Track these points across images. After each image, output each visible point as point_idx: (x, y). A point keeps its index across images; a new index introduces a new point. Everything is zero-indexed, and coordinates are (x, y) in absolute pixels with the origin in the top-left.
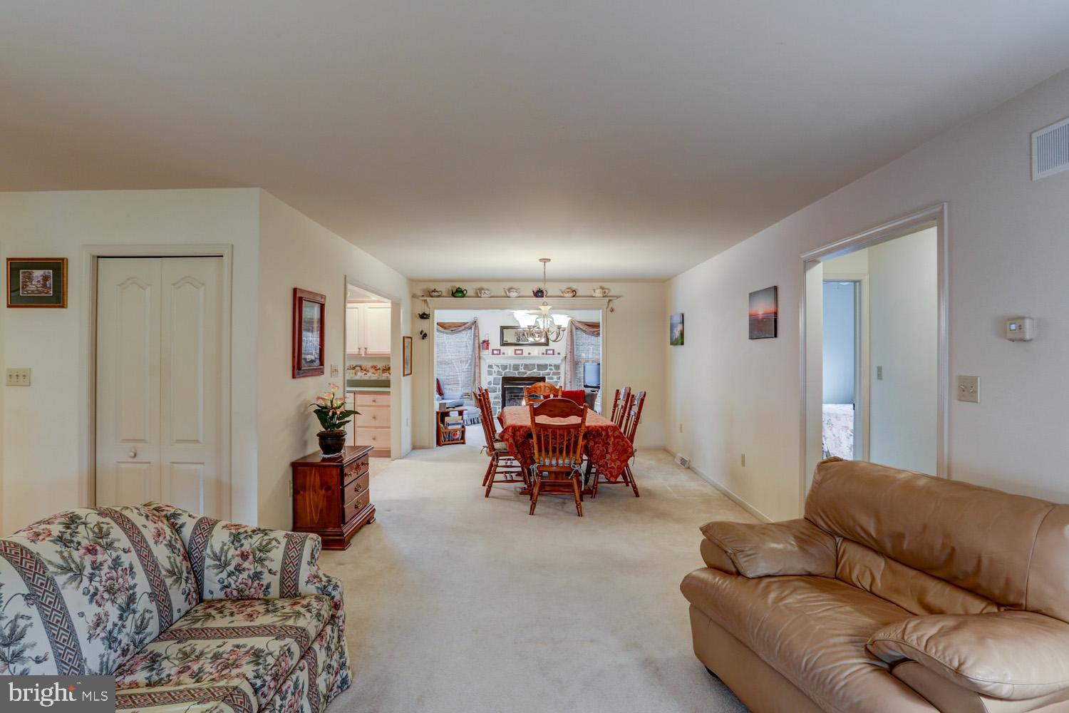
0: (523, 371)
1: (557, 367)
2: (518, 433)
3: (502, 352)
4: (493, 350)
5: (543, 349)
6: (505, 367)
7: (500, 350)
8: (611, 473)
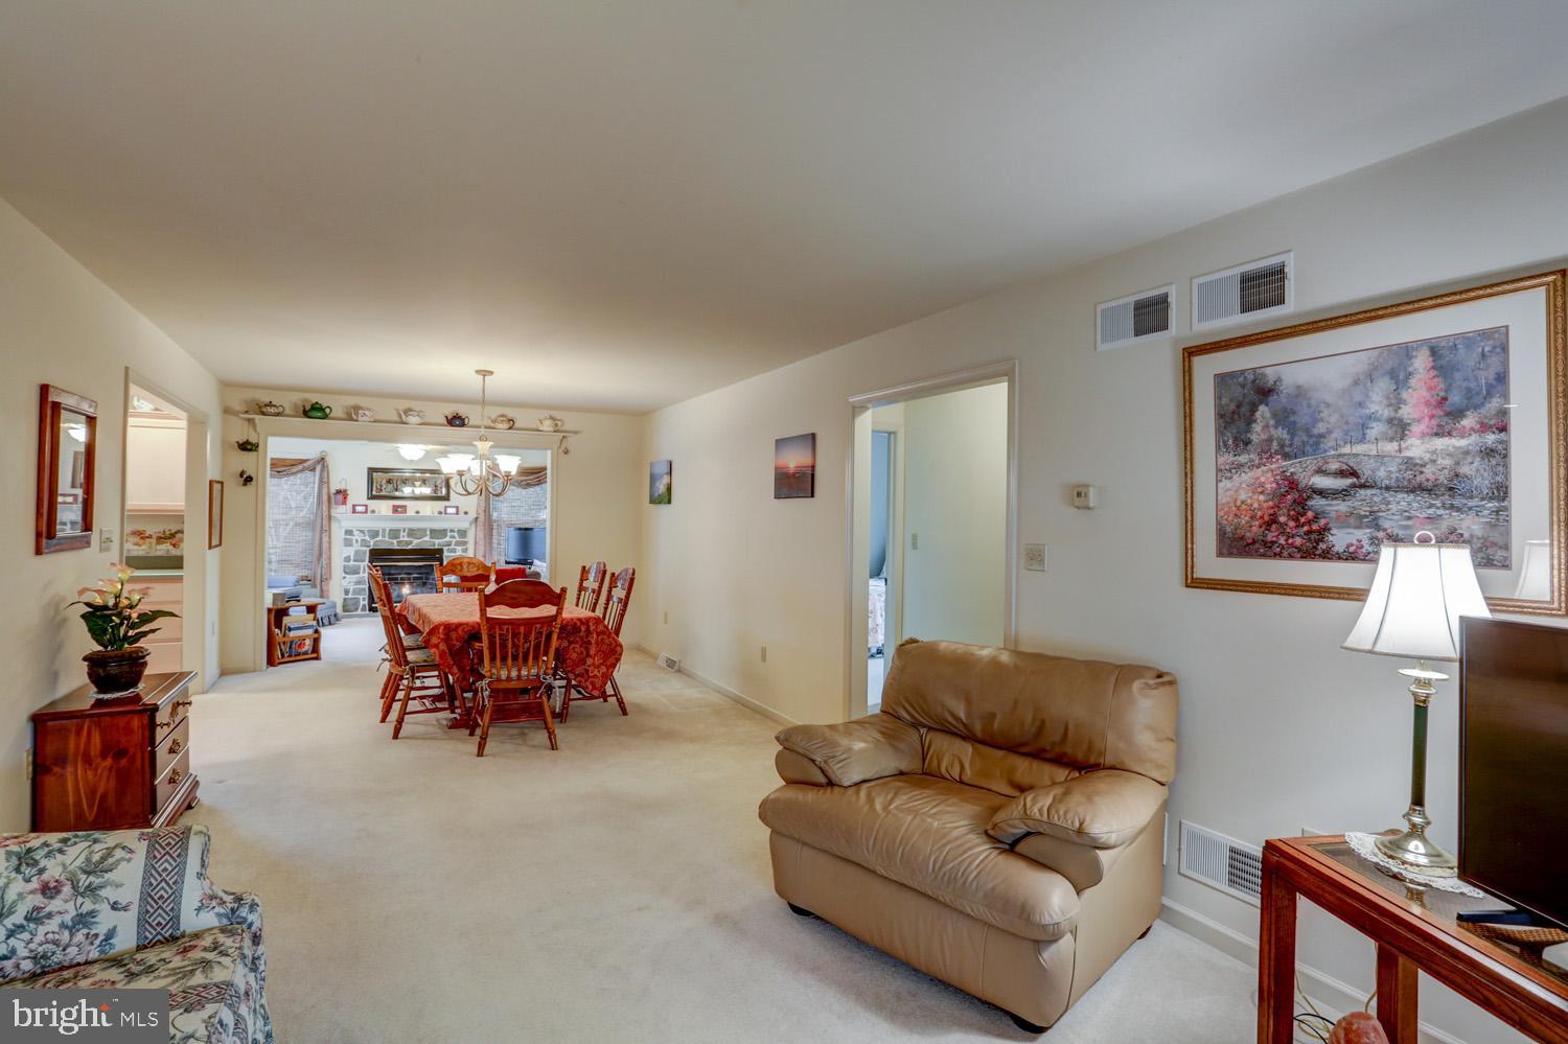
0: (406, 539)
1: (463, 533)
2: (454, 635)
3: (369, 509)
4: (354, 506)
5: (441, 505)
6: (374, 534)
7: (366, 506)
8: (592, 683)
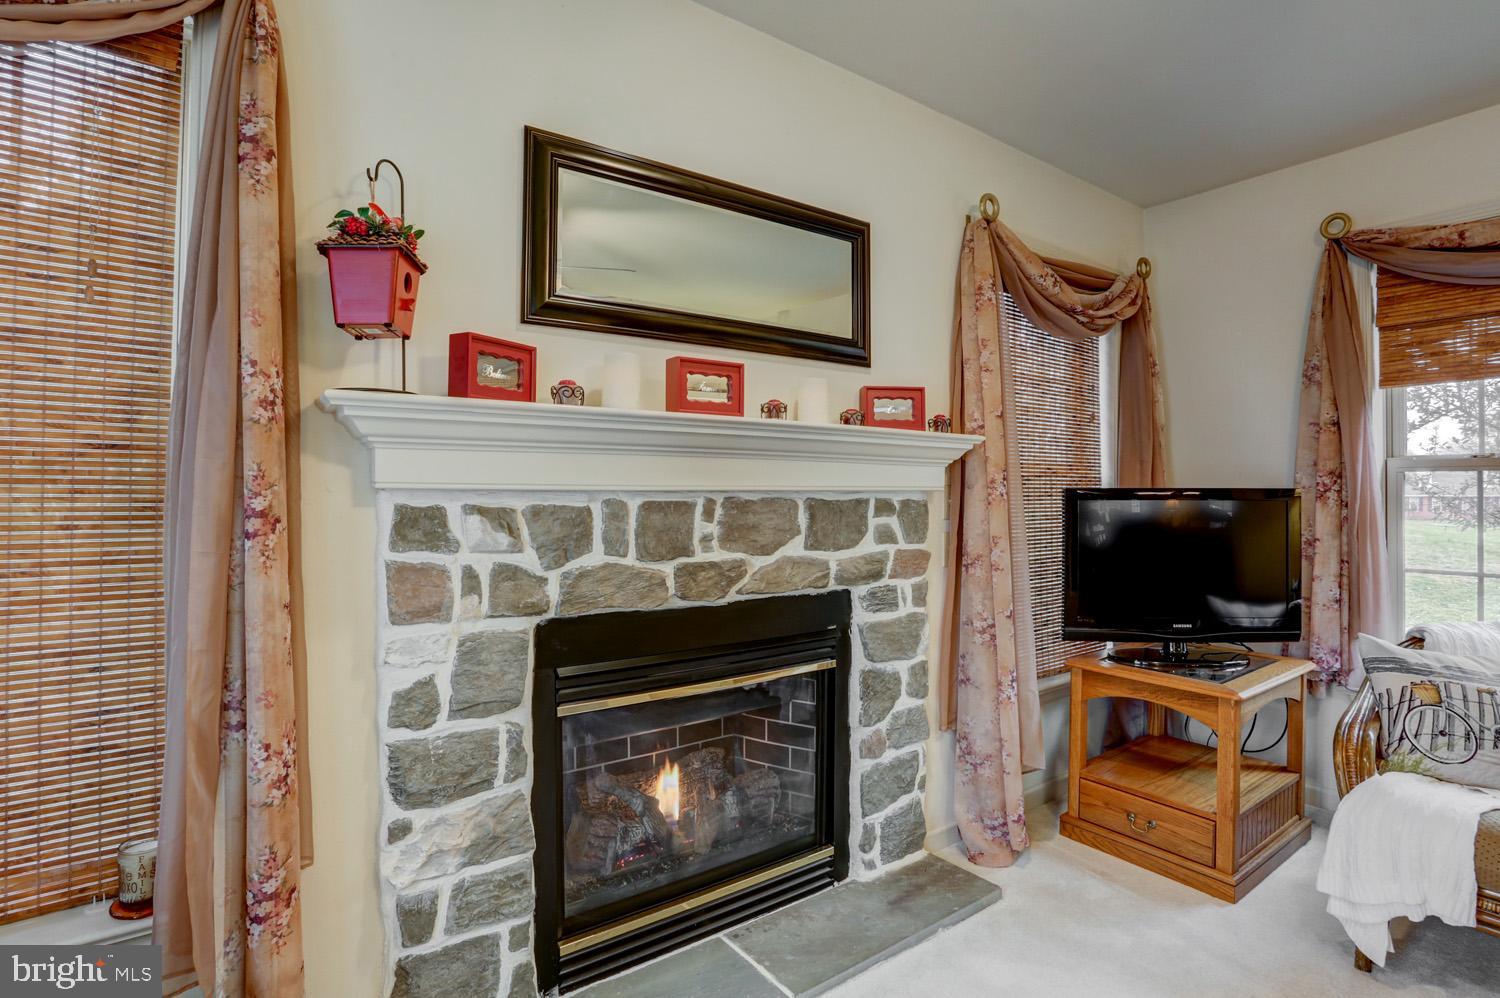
0: (718, 555)
1: (914, 514)
